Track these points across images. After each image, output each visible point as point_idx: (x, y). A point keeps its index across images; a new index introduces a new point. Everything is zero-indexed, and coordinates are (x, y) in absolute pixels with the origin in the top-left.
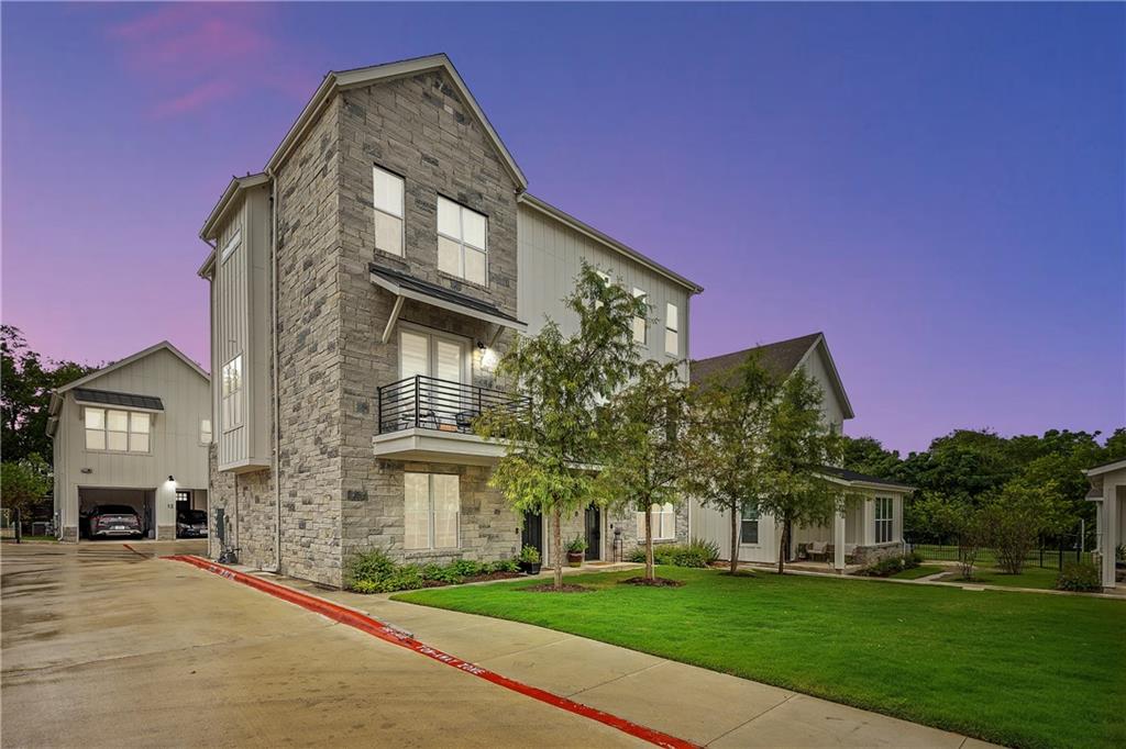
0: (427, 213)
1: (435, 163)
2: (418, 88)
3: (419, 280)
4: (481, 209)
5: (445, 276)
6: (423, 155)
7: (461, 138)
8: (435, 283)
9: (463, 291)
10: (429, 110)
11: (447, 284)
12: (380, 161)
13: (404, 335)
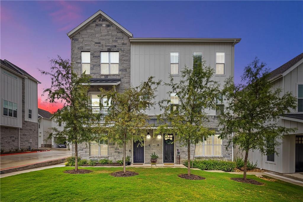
0: (97, 59)
1: (100, 43)
2: (94, 25)
3: (94, 79)
4: (116, 50)
5: (102, 75)
6: (95, 43)
7: (108, 32)
8: (99, 78)
9: (109, 78)
10: (97, 29)
11: (103, 77)
12: (82, 50)
13: (93, 95)
